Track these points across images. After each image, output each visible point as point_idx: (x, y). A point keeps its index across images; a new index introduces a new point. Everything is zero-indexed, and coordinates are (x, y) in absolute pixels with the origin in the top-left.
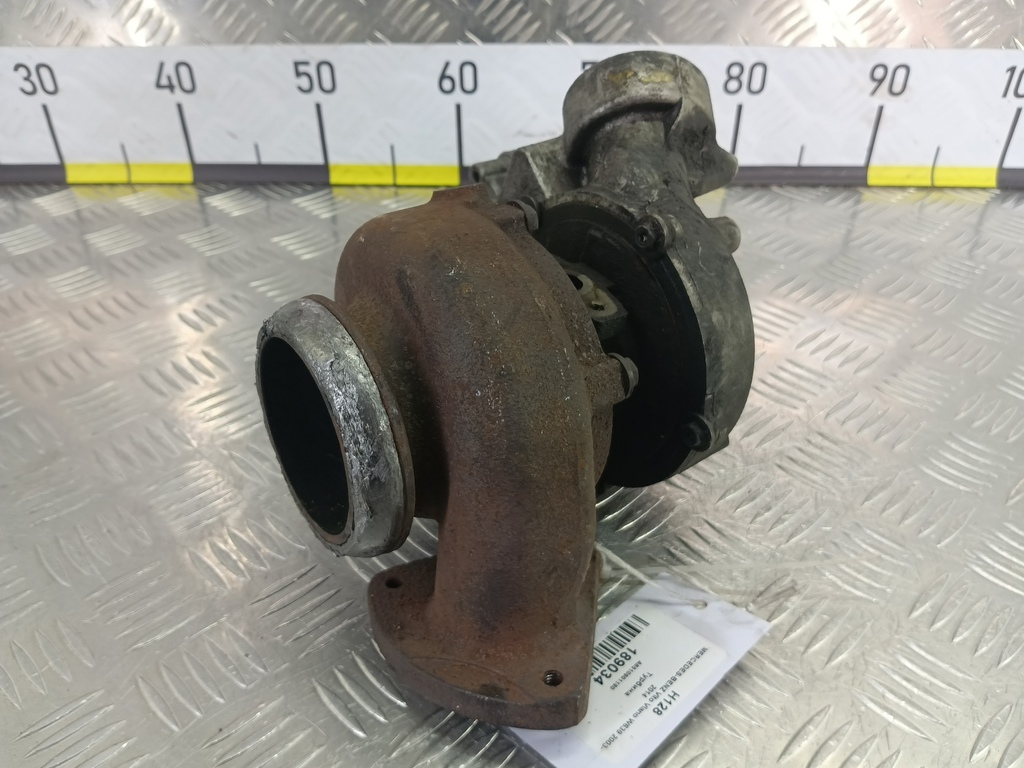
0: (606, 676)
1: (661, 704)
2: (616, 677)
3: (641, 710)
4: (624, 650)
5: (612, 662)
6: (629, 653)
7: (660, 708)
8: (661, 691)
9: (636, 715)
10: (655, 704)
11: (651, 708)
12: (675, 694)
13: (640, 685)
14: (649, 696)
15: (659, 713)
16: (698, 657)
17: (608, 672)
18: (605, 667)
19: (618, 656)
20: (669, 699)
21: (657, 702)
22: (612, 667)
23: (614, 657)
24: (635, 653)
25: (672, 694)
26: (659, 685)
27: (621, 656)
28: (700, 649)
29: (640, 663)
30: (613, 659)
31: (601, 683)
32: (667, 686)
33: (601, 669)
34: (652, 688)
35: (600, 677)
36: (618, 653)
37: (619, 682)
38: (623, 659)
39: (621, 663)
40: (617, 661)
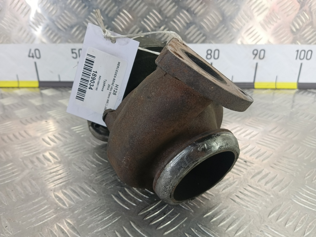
0: (92, 85)
1: (114, 91)
2: (95, 84)
3: (109, 95)
4: (92, 73)
6: (95, 73)
7: (114, 92)
8: (112, 86)
9: (108, 97)
10: (112, 92)
11: (112, 93)
12: (117, 85)
13: (105, 85)
14: (110, 89)
15: (115, 94)
16: (118, 67)
17: (92, 84)
18: (90, 82)
19: (91, 76)
20: (116, 88)
21: (113, 90)
22: (92, 81)
24: (96, 72)
25: (116, 86)
26: (111, 84)
27: (93, 75)
28: (117, 63)
29: (100, 76)
31: (92, 89)
32: (113, 83)
33: (89, 83)
34: (109, 86)
35: (90, 87)
36: (91, 75)
37: (97, 87)
38: (94, 77)
39: (94, 79)
40: (92, 78)
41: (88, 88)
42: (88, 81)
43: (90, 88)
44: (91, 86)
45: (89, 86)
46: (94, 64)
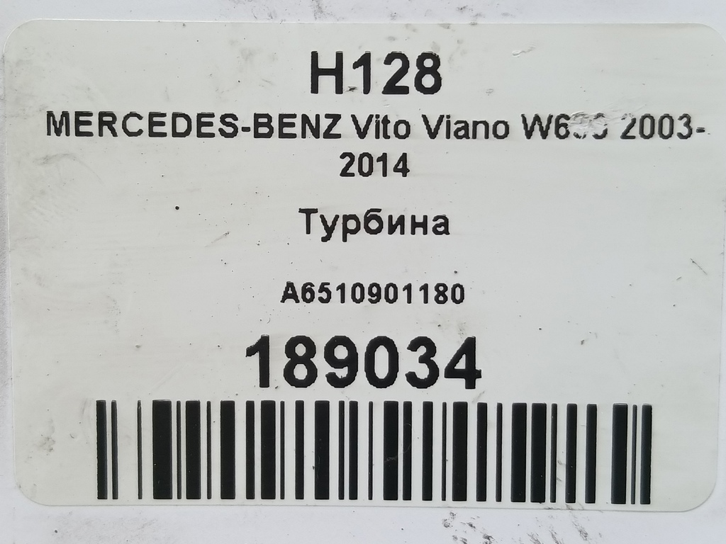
1: (392, 88)
2: (400, 322)
3: (465, 131)
4: (282, 393)
5: (361, 390)
6: (278, 361)
7: (408, 80)
8: (345, 126)
9: (498, 130)
10: (410, 107)
11: (433, 106)
12: (317, 72)
13: (372, 215)
14: (393, 148)
15: (430, 66)
16: (107, 121)
17: (410, 362)
18: (401, 391)
19: (321, 390)
20: (353, 77)
21: (395, 107)
22: (382, 370)
23: (334, 396)
24: (261, 348)
25: (327, 82)
26: (327, 154)
27: (312, 376)
28: (70, 142)
29: (290, 293)
30: (347, 394)
31: (469, 348)
32: (311, 127)
33: (418, 397)
34: (355, 165)
35: (451, 372)
36: (310, 396)
37: (417, 295)
38: (319, 360)
39: (341, 353)
40: (342, 373)
41: (471, 398)
42: (391, 408)
43: (471, 376)
44: (442, 360)
45: (448, 391)
46: (178, 395)
